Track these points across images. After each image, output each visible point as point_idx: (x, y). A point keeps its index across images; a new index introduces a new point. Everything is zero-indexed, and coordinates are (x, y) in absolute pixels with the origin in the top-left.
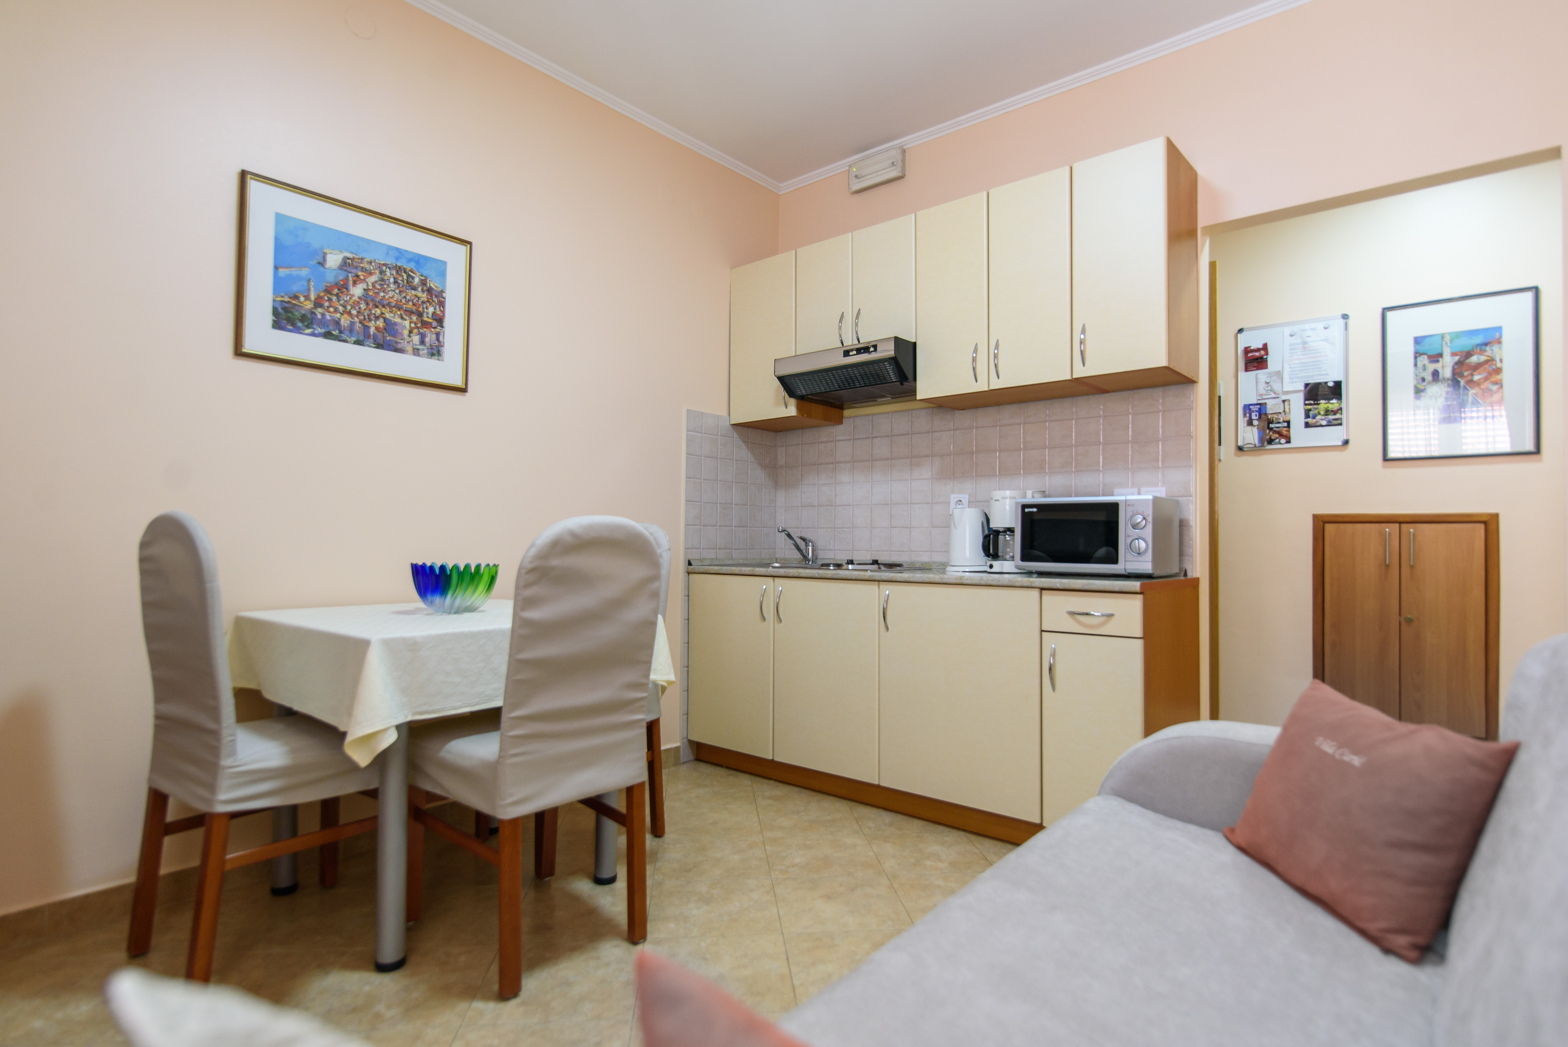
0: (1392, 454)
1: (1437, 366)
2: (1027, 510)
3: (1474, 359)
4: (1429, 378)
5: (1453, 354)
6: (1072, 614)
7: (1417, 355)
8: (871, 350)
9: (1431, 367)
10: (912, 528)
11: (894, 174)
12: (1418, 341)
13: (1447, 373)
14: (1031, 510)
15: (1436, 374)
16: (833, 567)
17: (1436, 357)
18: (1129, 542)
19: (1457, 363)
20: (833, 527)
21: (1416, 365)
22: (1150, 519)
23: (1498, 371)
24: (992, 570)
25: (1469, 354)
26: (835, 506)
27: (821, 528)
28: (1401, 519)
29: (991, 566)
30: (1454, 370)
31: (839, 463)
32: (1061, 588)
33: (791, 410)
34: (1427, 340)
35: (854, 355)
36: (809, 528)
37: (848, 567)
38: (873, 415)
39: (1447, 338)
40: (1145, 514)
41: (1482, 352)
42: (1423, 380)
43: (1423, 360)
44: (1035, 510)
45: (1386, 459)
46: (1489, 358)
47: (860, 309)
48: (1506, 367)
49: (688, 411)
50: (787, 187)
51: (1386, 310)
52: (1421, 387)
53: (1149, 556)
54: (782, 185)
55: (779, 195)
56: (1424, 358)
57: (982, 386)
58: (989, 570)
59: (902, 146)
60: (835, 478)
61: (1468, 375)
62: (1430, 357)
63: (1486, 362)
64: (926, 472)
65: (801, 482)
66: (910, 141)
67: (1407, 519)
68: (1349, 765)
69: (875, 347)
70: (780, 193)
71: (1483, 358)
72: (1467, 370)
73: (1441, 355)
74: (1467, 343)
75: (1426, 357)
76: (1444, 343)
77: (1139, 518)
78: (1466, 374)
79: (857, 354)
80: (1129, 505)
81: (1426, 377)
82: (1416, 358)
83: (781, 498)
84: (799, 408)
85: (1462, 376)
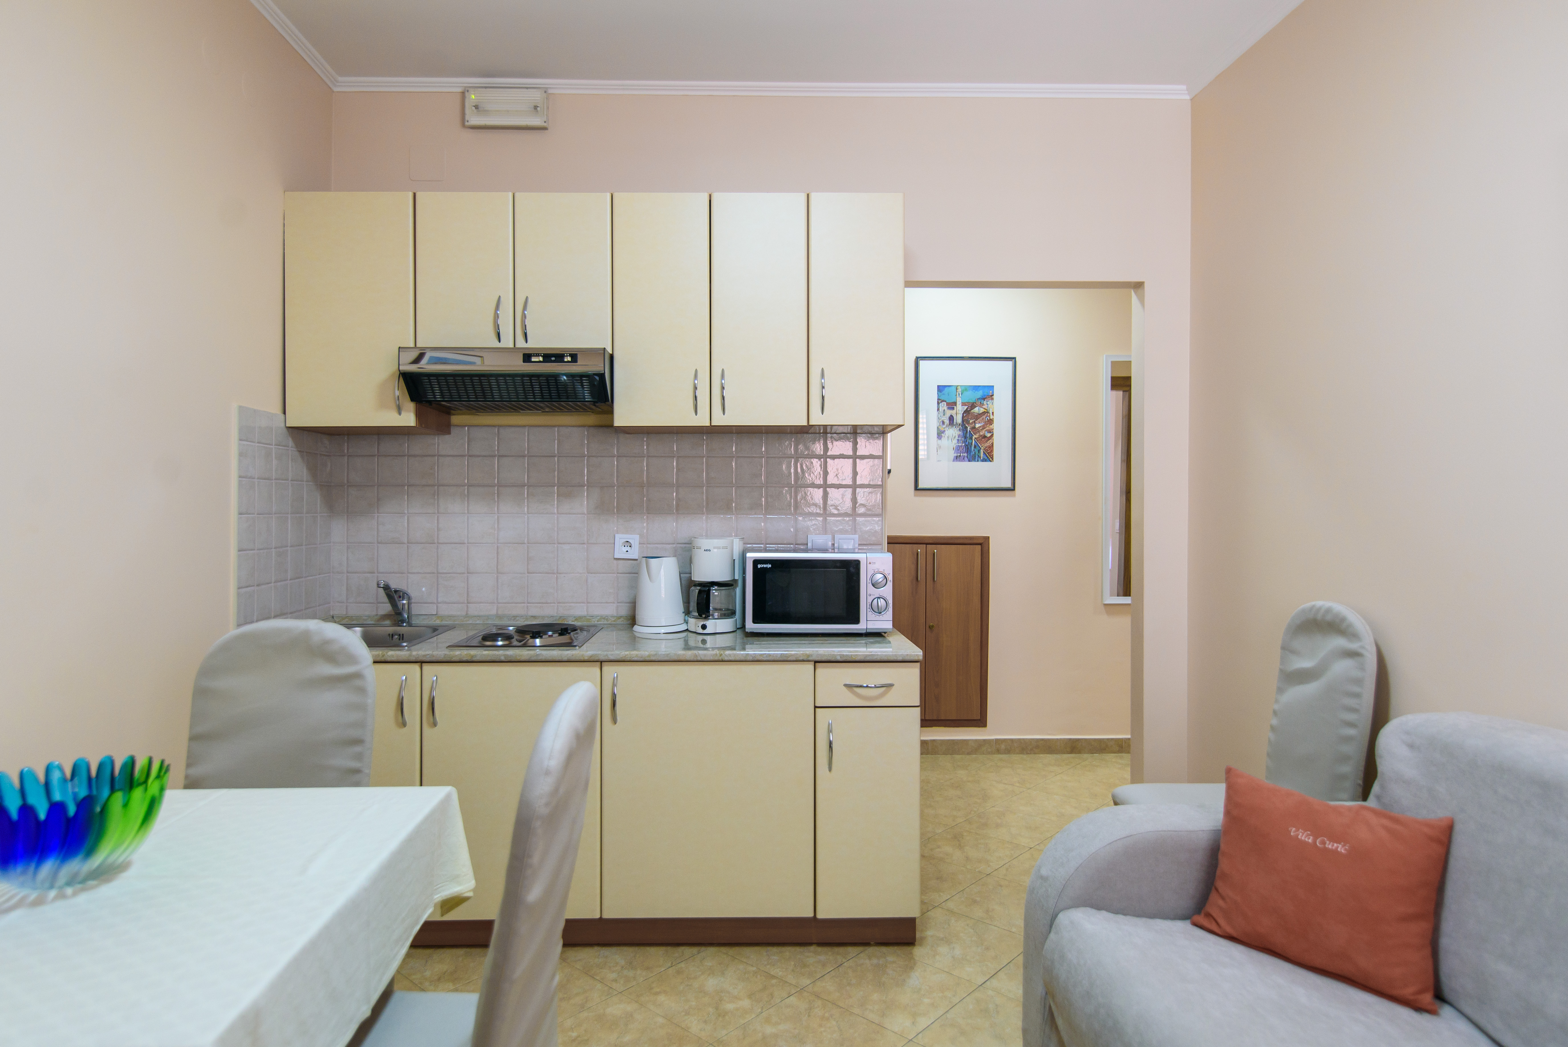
0: (920, 486)
1: (953, 412)
2: (759, 566)
3: (976, 410)
4: (947, 422)
5: (963, 404)
6: (848, 686)
7: (940, 401)
8: (566, 360)
9: (949, 413)
10: (560, 573)
11: (536, 121)
12: (940, 389)
13: (959, 419)
14: (765, 566)
15: (951, 418)
16: (501, 641)
17: (952, 405)
18: (870, 601)
19: (965, 412)
20: (436, 572)
21: (938, 410)
22: (890, 578)
23: (991, 422)
24: (705, 631)
25: (973, 406)
26: (438, 543)
27: (414, 573)
28: (926, 542)
29: (704, 627)
30: (963, 417)
31: (442, 485)
32: (841, 660)
33: (408, 418)
34: (946, 389)
35: (540, 362)
36: (393, 573)
37: (535, 642)
38: (500, 426)
39: (959, 390)
40: (886, 572)
41: (981, 405)
42: (943, 423)
43: (944, 406)
44: (769, 566)
45: (916, 488)
46: (986, 411)
47: (527, 297)
48: (996, 418)
49: (240, 407)
50: (348, 84)
51: (919, 359)
52: (942, 428)
53: (889, 614)
54: (340, 79)
55: (333, 92)
56: (944, 404)
57: (702, 420)
58: (701, 631)
59: (547, 88)
60: (438, 505)
61: (972, 423)
62: (948, 404)
63: (984, 413)
64: (582, 504)
65: (378, 508)
66: (561, 86)
67: (931, 541)
68: (1335, 852)
69: (574, 358)
70: (336, 89)
71: (982, 410)
72: (971, 418)
73: (955, 404)
74: (972, 397)
75: (945, 403)
76: (957, 393)
77: (879, 577)
78: (971, 421)
79: (543, 362)
80: (870, 563)
81: (945, 421)
82: (938, 403)
83: (339, 529)
84: (419, 415)
85: (968, 423)
